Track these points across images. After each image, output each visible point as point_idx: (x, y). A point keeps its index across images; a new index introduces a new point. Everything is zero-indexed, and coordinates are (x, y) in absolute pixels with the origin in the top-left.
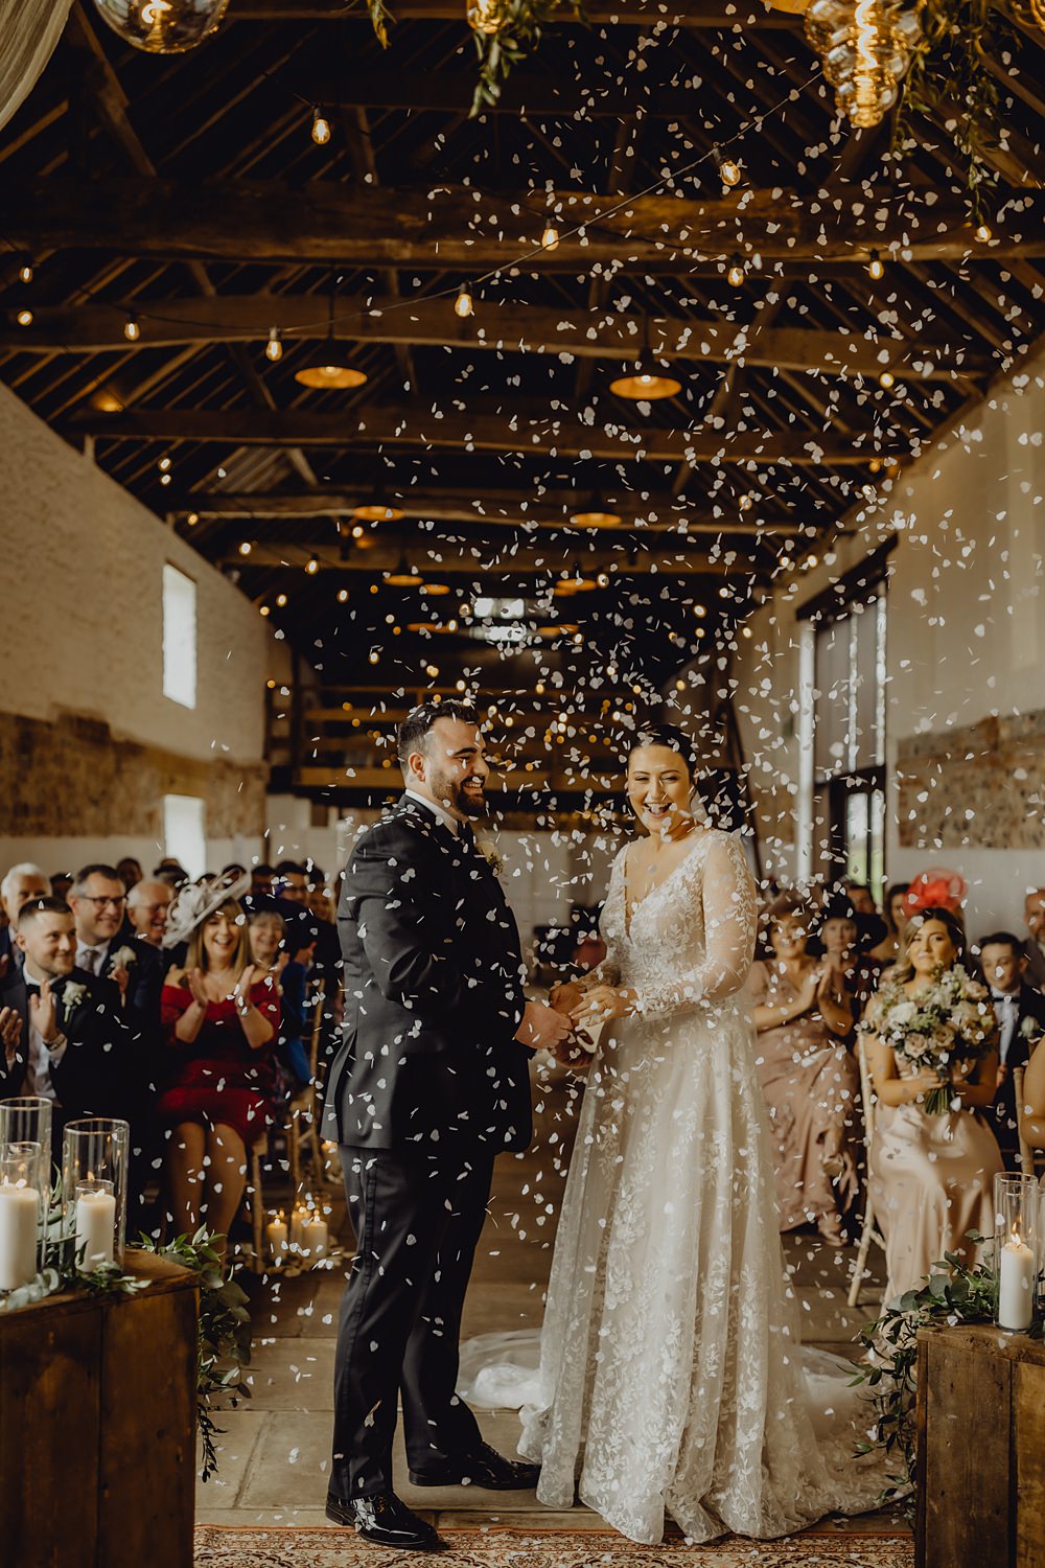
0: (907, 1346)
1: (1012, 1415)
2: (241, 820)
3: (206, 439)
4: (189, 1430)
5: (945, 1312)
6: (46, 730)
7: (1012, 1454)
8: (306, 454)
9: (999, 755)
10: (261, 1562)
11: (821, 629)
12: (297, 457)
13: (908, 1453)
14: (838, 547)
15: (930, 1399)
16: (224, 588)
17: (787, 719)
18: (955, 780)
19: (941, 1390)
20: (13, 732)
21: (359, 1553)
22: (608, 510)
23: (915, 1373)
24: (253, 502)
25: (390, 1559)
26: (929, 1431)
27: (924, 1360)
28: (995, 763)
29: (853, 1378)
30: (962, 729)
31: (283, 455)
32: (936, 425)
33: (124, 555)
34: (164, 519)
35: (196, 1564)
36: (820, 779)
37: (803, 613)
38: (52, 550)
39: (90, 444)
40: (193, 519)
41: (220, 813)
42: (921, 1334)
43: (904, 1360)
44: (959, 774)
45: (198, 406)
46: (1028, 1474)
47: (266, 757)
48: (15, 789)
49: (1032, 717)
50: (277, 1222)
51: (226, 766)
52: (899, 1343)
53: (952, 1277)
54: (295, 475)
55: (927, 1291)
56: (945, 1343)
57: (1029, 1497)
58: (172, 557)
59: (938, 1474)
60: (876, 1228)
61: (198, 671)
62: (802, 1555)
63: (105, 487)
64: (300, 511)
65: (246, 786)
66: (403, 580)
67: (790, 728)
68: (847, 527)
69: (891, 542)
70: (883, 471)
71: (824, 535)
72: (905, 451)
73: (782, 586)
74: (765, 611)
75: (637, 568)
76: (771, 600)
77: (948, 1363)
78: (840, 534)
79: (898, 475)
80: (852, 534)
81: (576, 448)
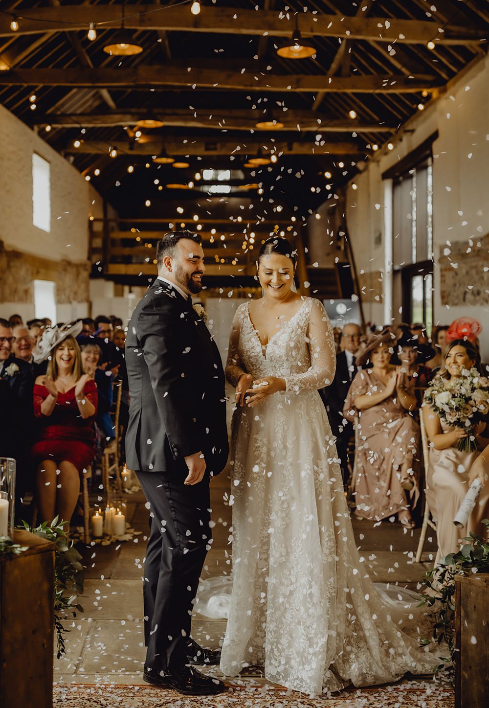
0: (449, 585)
2: (75, 293)
3: (55, 85)
4: (50, 630)
5: (470, 565)
8: (109, 92)
10: (90, 704)
11: (396, 185)
12: (105, 93)
13: (450, 644)
14: (405, 139)
15: (462, 614)
16: (66, 166)
17: (378, 234)
19: (469, 609)
21: (144, 699)
22: (277, 120)
23: (454, 600)
24: (81, 119)
25: (162, 702)
26: (462, 632)
27: (458, 592)
29: (419, 603)
30: (475, 239)
31: (97, 93)
32: (459, 70)
33: (11, 148)
34: (32, 129)
35: (54, 705)
36: (397, 267)
37: (385, 176)
40: (48, 128)
41: (64, 290)
42: (457, 578)
43: (448, 592)
44: (474, 264)
45: (50, 67)
47: (89, 258)
50: (97, 514)
51: (67, 264)
52: (445, 583)
53: (474, 545)
54: (104, 103)
55: (460, 554)
56: (470, 583)
58: (38, 150)
59: (468, 656)
60: (431, 518)
61: (52, 211)
62: (391, 701)
64: (106, 123)
65: (78, 274)
66: (164, 160)
67: (379, 240)
68: (410, 127)
69: (435, 136)
70: (429, 96)
71: (396, 132)
72: (442, 85)
73: (374, 161)
74: (364, 174)
75: (293, 152)
76: (366, 168)
77: (473, 594)
78: (406, 131)
79: (438, 98)
80: (413, 131)
81: (258, 86)
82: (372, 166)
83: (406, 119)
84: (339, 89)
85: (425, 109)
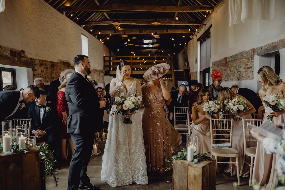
1: (187, 175)
2: (99, 80)
3: (88, 11)
6: (57, 64)
7: (187, 182)
8: (107, 14)
9: (227, 64)
11: (201, 43)
12: (105, 14)
14: (203, 27)
15: (175, 173)
16: (94, 39)
17: (196, 59)
18: (220, 69)
19: (177, 171)
20: (50, 64)
22: (158, 22)
24: (97, 22)
27: (174, 166)
28: (226, 66)
30: (221, 60)
31: (103, 14)
32: (217, 3)
33: (73, 33)
34: (81, 26)
36: (201, 70)
37: (198, 40)
38: (57, 32)
39: (64, 13)
40: (84, 26)
42: (173, 162)
44: (221, 68)
45: (85, 5)
46: (190, 185)
47: (104, 69)
48: (51, 74)
49: (232, 57)
51: (95, 70)
54: (106, 17)
56: (177, 163)
57: (190, 189)
58: (82, 33)
59: (176, 185)
63: (68, 20)
64: (105, 24)
65: (100, 74)
66: (125, 36)
67: (196, 61)
68: (205, 23)
69: (211, 26)
70: (209, 12)
71: (200, 25)
72: (212, 8)
73: (195, 35)
74: (193, 40)
75: (168, 33)
76: (193, 38)
77: (178, 166)
78: (203, 25)
79: (212, 13)
80: (206, 25)
81: (152, 10)
82: (194, 37)
83: (203, 20)
84: (179, 11)
85: (207, 16)
